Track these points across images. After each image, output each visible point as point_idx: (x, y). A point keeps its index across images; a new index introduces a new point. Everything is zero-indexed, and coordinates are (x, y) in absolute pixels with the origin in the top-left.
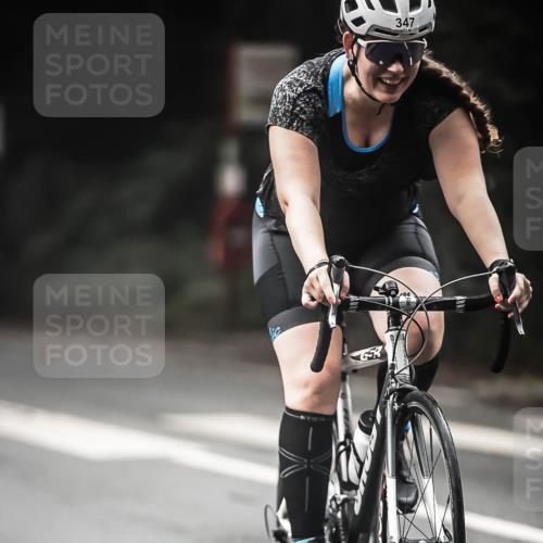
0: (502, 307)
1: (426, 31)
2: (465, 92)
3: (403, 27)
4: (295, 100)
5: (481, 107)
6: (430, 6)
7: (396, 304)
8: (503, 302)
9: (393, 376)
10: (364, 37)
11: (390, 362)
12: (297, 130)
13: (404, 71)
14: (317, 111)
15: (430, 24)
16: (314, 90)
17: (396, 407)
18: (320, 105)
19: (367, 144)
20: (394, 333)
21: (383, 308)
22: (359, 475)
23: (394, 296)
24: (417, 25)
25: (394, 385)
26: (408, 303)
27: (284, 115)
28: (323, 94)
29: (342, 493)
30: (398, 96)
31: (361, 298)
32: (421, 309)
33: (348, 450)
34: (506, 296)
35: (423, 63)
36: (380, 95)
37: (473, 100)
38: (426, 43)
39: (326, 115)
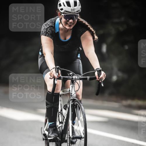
0: (98, 80)
1: (78, 12)
2: (89, 26)
3: (72, 11)
4: (47, 29)
5: (93, 30)
6: (79, 6)
7: (72, 78)
8: (98, 78)
9: (71, 96)
10: (63, 13)
11: (71, 92)
12: (47, 36)
13: (73, 22)
14: (52, 31)
15: (79, 10)
16: (52, 26)
17: (72, 103)
18: (53, 30)
19: (65, 39)
20: (72, 85)
21: (69, 79)
22: (64, 120)
23: (72, 76)
24: (76, 10)
25: (72, 98)
26: (75, 78)
27: (44, 33)
28: (54, 27)
29: (60, 124)
30: (72, 28)
31: (64, 77)
32: (78, 80)
33: (61, 114)
34: (99, 77)
35: (78, 19)
36: (67, 27)
37: (91, 29)
38: (78, 15)
39: (55, 33)
